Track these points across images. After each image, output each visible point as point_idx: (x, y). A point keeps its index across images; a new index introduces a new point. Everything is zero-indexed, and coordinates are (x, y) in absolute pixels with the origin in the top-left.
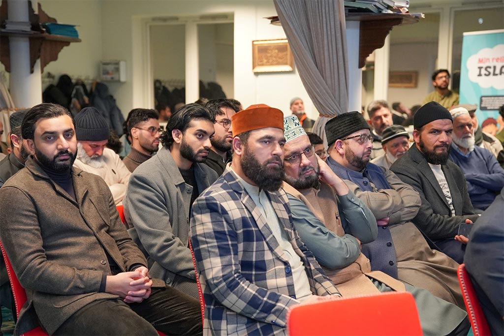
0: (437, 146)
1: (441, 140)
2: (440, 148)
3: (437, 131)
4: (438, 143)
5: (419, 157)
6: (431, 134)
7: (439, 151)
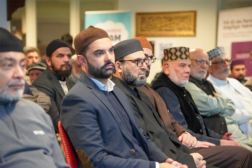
0: (62, 66)
1: (65, 61)
2: (64, 67)
3: (62, 55)
4: (63, 63)
5: (52, 75)
6: (58, 58)
7: (64, 69)
